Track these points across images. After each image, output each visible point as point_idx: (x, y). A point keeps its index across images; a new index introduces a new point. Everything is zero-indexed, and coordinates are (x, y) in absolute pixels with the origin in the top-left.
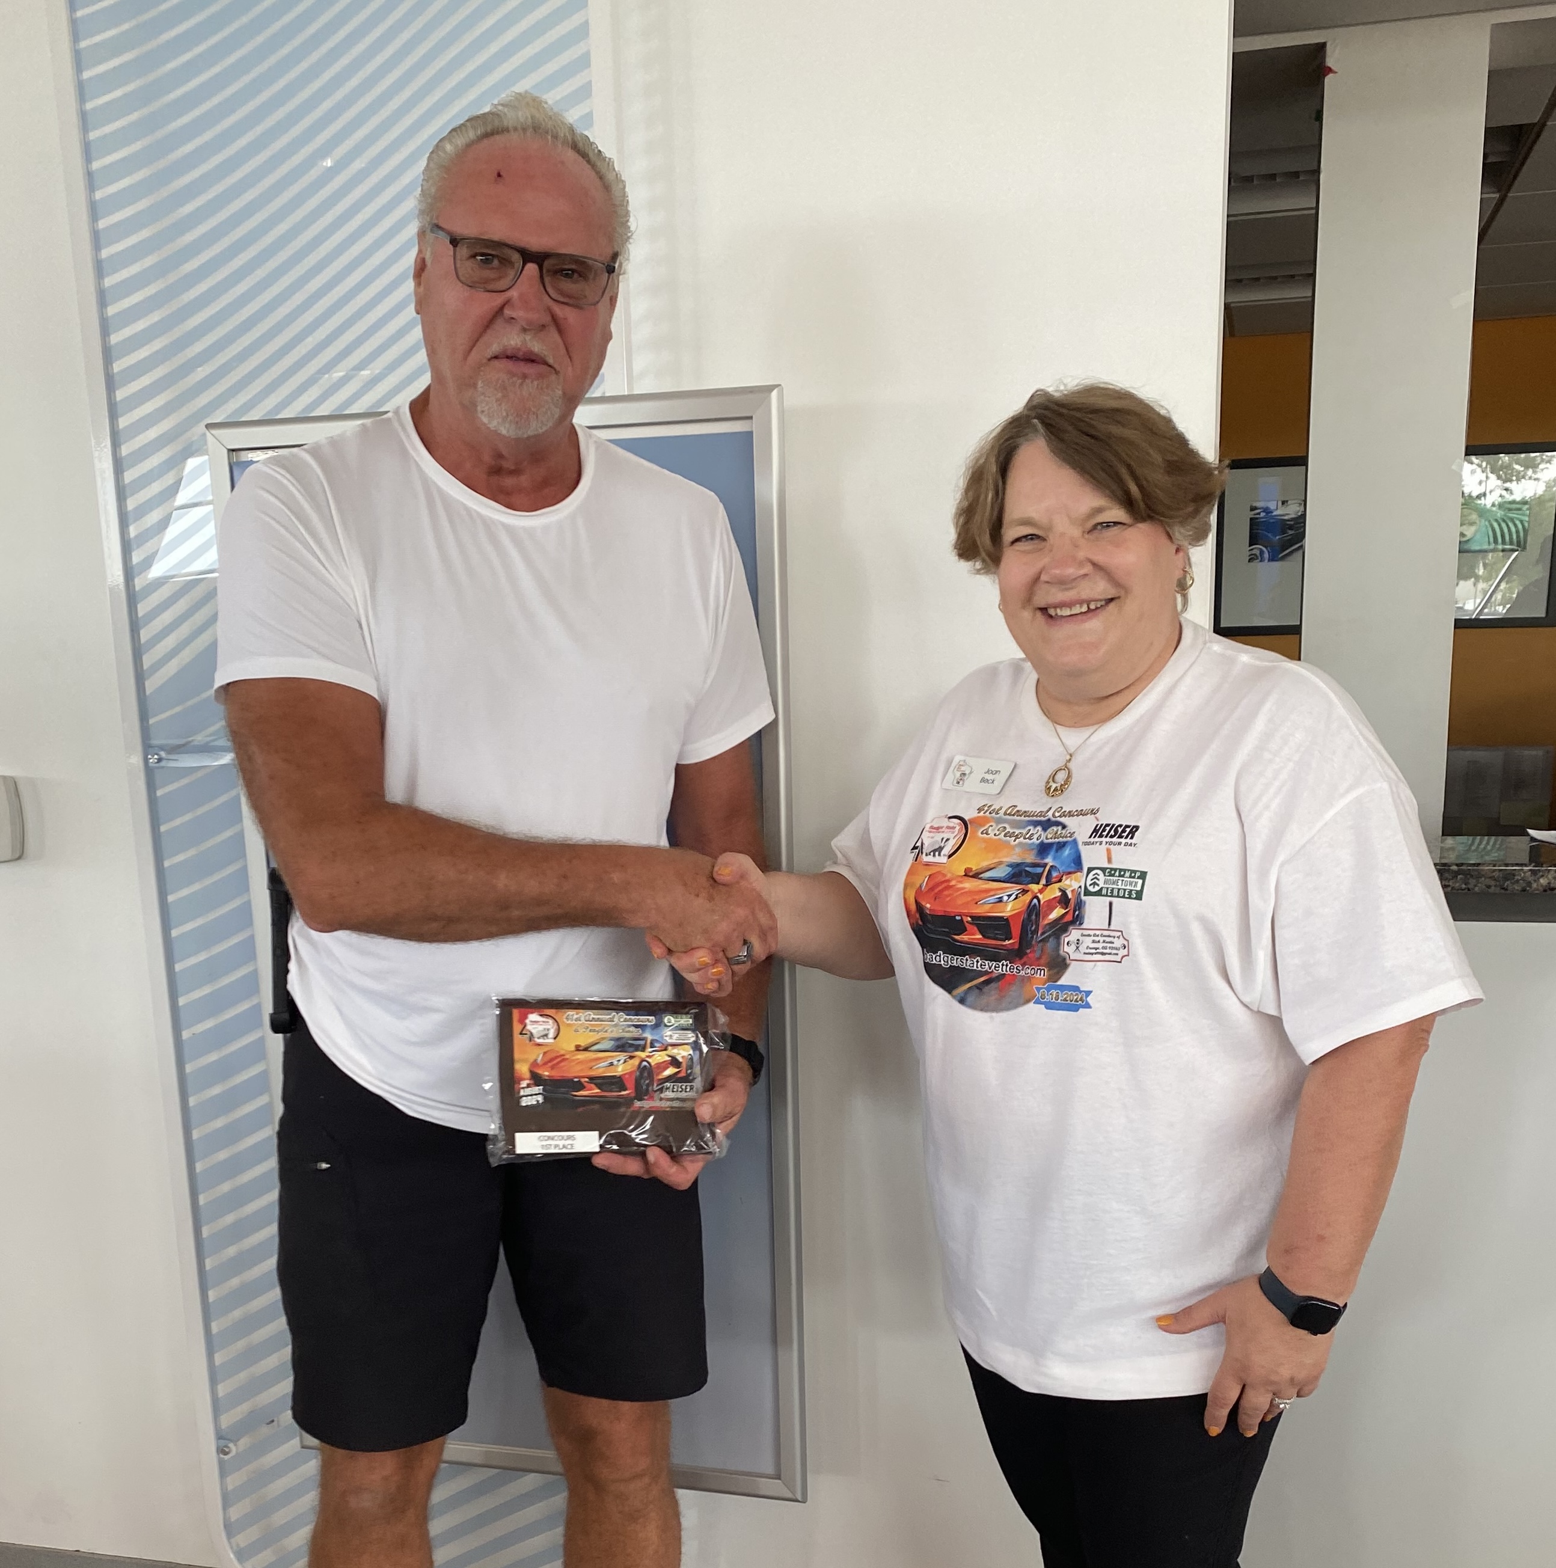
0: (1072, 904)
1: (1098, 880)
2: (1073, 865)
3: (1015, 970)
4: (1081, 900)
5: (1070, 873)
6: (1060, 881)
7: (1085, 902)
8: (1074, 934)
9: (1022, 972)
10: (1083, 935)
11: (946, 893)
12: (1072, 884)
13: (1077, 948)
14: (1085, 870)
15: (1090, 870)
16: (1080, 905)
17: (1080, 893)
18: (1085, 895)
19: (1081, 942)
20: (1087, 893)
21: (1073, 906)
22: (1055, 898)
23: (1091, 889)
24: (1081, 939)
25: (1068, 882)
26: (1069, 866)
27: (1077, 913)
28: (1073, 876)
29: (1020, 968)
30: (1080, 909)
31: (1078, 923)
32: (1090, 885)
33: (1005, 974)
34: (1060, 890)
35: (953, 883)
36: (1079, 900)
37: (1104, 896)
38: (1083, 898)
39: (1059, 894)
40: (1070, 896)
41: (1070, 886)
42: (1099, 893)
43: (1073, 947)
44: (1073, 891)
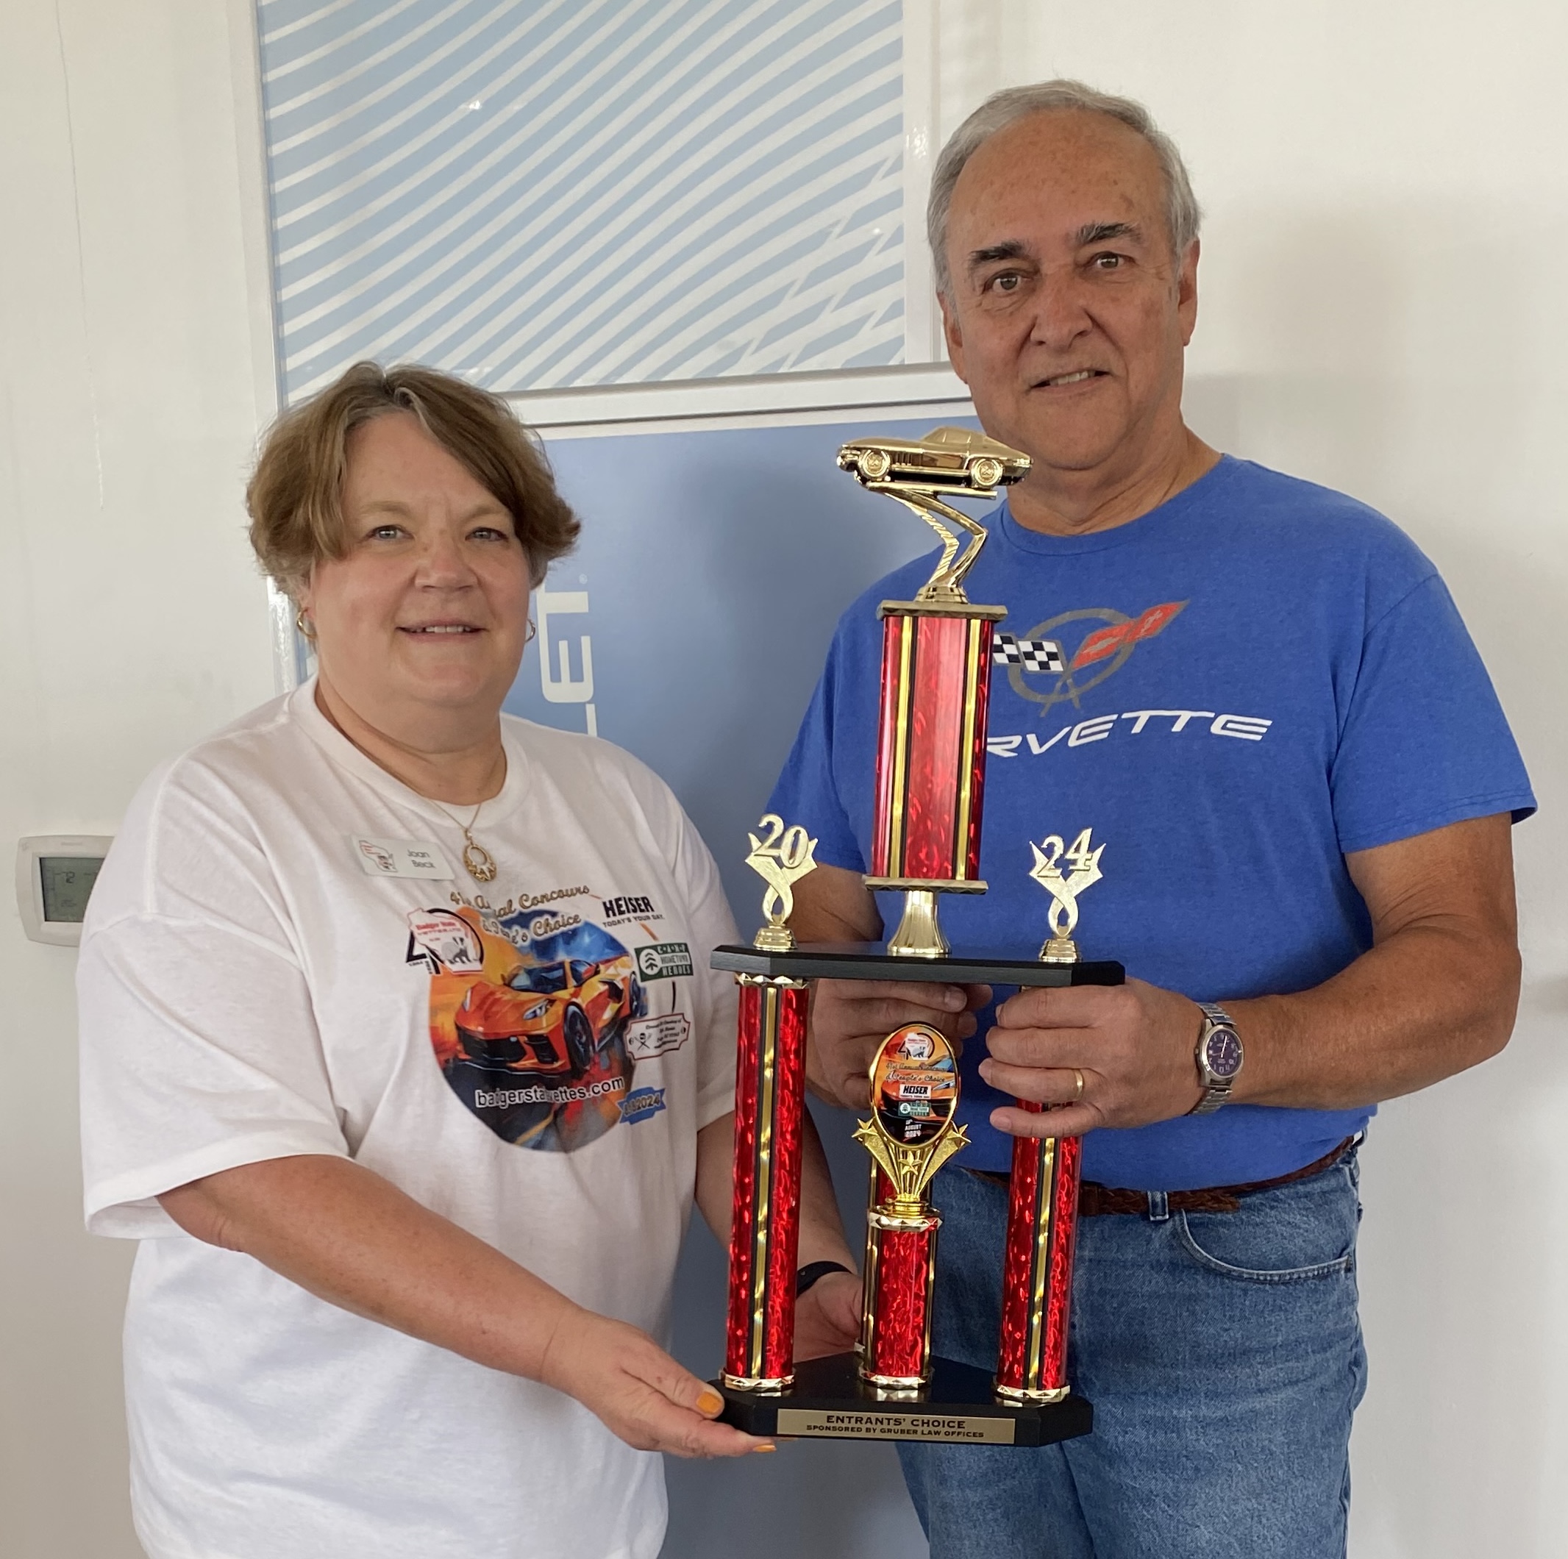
0: (626, 995)
1: (654, 960)
2: (607, 951)
3: (578, 1094)
4: (639, 988)
5: (608, 961)
6: (597, 972)
7: (645, 989)
8: (636, 1028)
9: (587, 1094)
10: (648, 1027)
11: (494, 1009)
12: (620, 972)
13: (643, 1043)
14: (633, 953)
15: (638, 951)
16: (637, 993)
17: (635, 980)
18: (643, 980)
19: (647, 1035)
20: (645, 977)
21: (628, 998)
22: (600, 994)
23: (649, 972)
24: (647, 1032)
25: (611, 971)
26: (602, 954)
27: (635, 1003)
28: (617, 962)
29: (585, 1091)
30: (638, 998)
31: (638, 1015)
32: (647, 968)
33: (566, 1103)
34: (605, 983)
35: (498, 995)
36: (636, 988)
37: (666, 977)
38: (641, 984)
39: (604, 988)
40: (621, 986)
41: (618, 975)
42: (659, 975)
43: (637, 1044)
44: (623, 980)
